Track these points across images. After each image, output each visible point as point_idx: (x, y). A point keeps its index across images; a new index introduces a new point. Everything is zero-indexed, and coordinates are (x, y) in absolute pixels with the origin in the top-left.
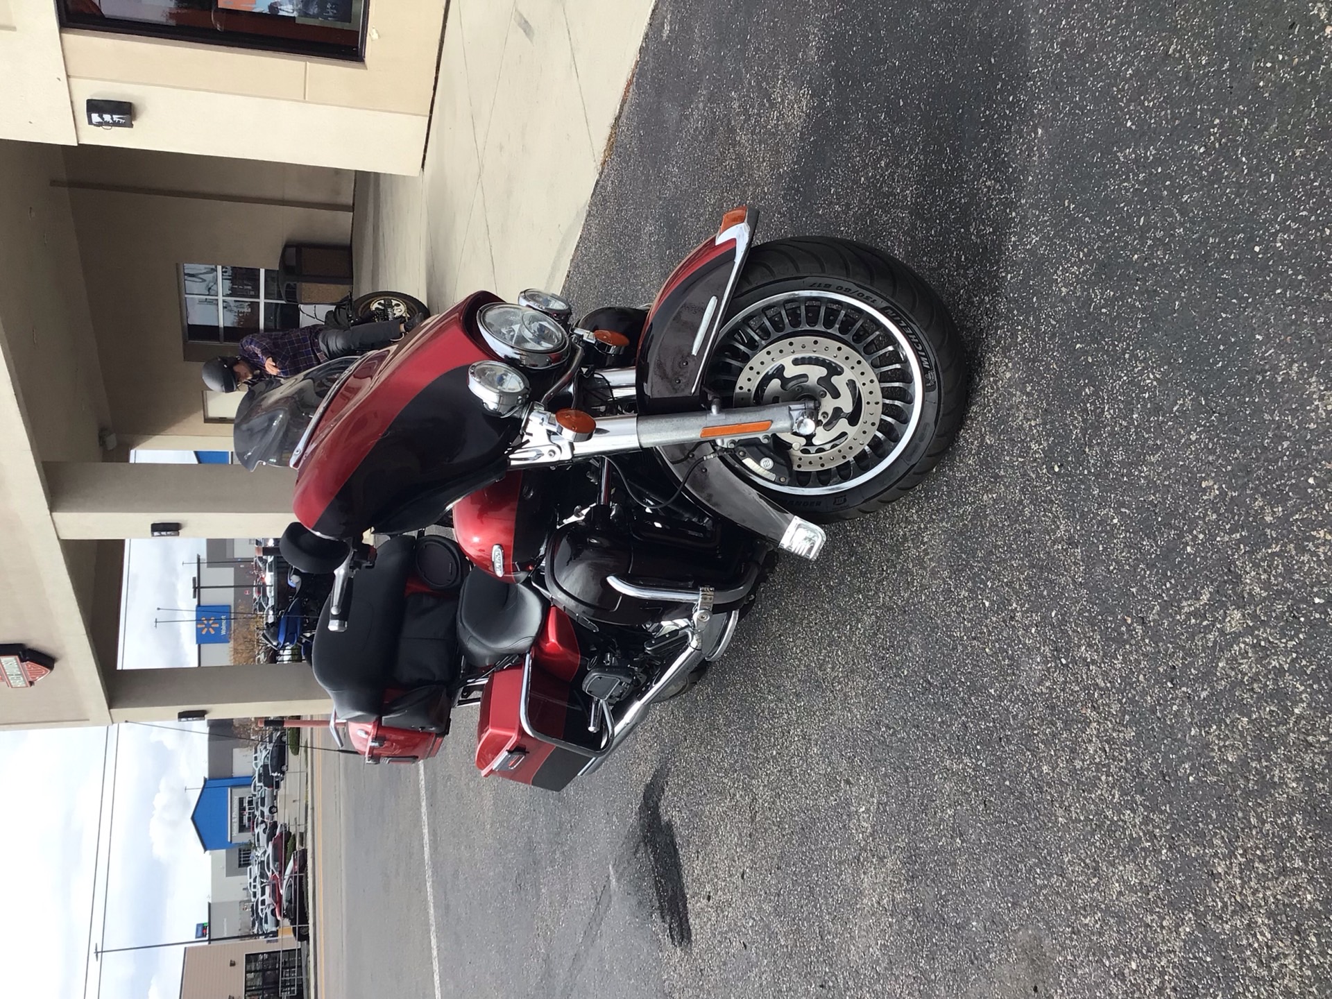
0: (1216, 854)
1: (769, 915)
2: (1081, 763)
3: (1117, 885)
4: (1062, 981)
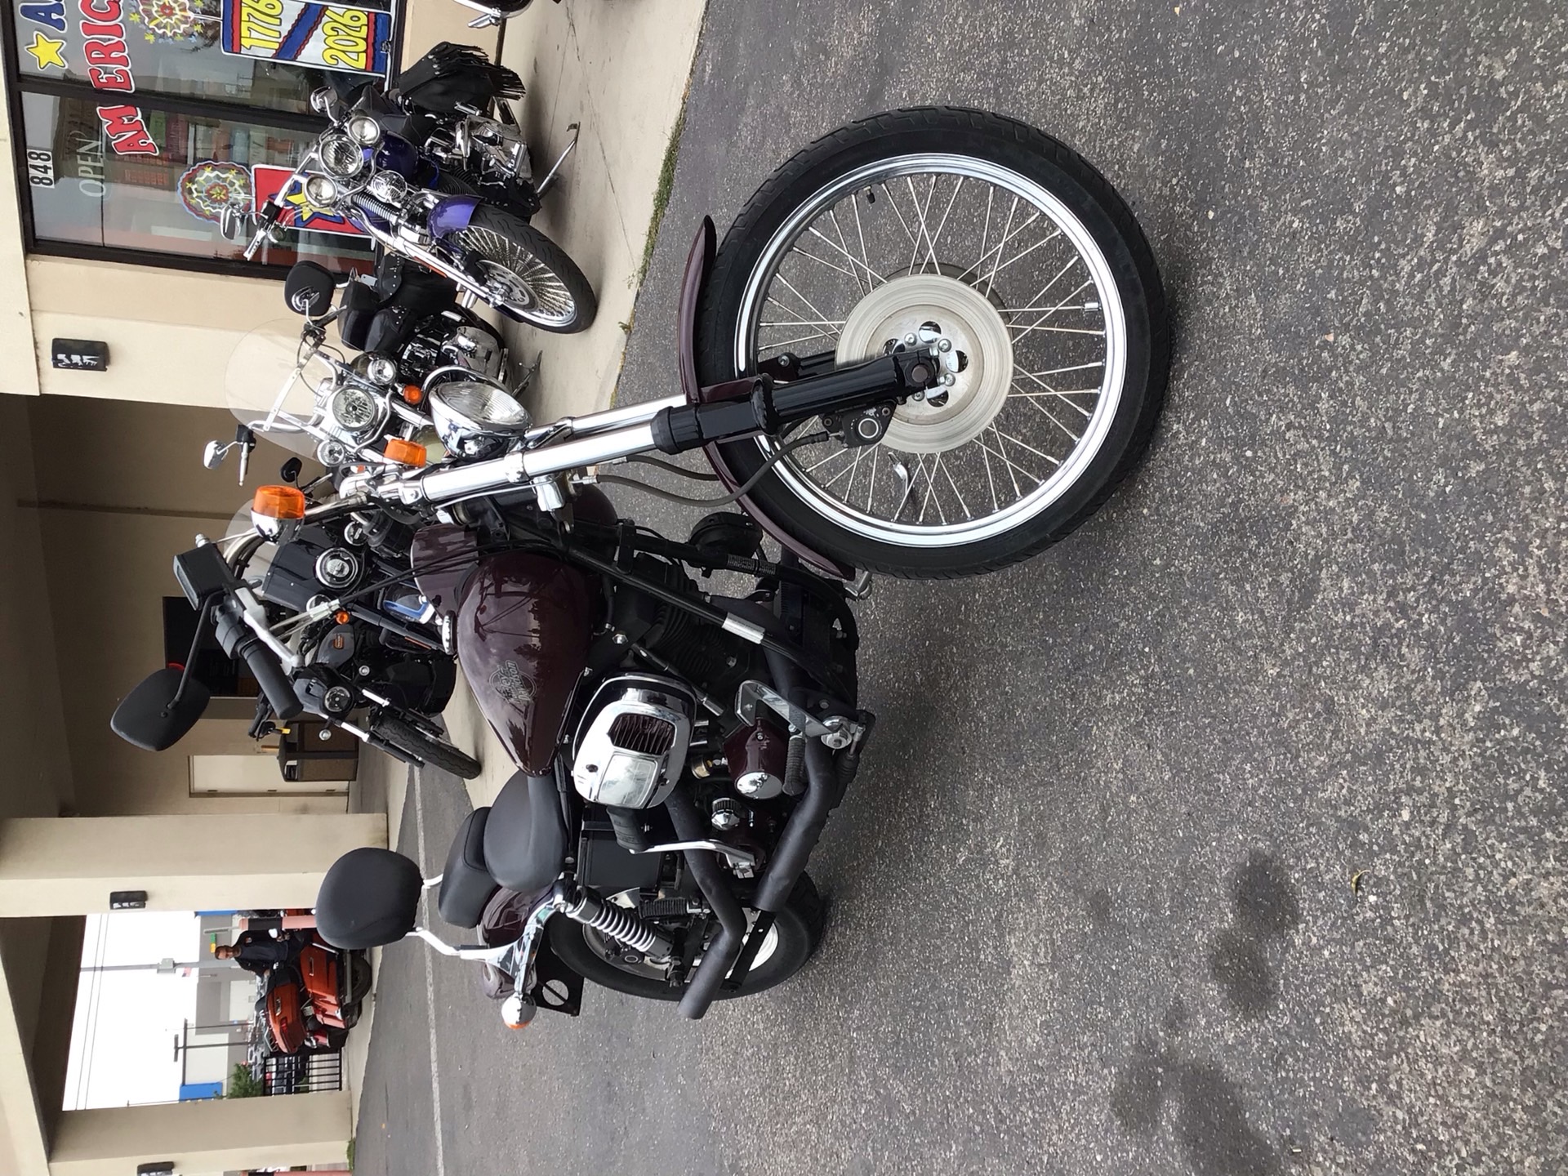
0: (1503, 572)
1: (888, 1079)
2: (1290, 575)
3: (1364, 711)
4: (1303, 909)
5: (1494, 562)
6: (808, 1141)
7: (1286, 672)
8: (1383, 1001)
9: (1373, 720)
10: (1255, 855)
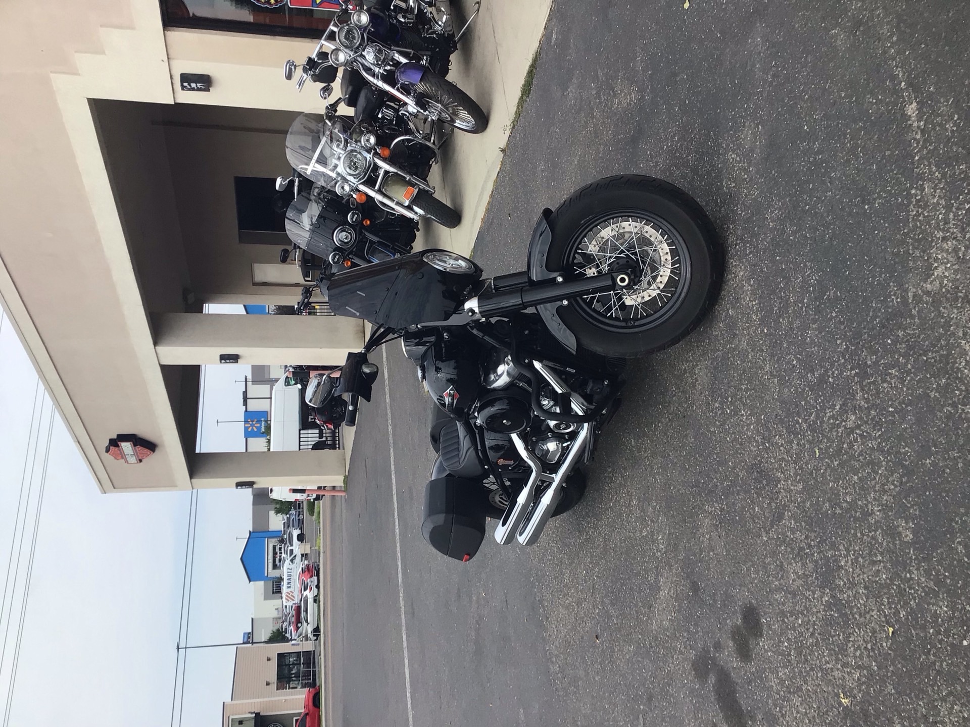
5: (839, 550)
6: (574, 611)
7: (769, 542)
8: (785, 681)
9: (794, 580)
10: (750, 603)
